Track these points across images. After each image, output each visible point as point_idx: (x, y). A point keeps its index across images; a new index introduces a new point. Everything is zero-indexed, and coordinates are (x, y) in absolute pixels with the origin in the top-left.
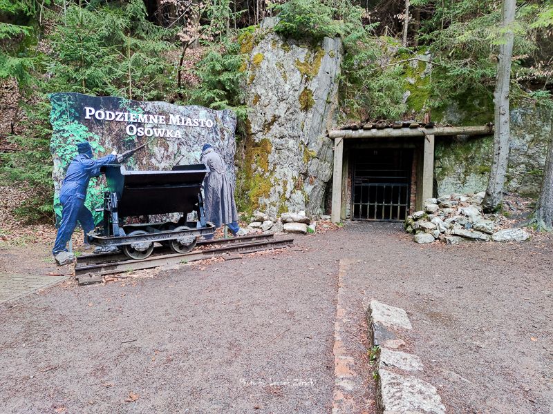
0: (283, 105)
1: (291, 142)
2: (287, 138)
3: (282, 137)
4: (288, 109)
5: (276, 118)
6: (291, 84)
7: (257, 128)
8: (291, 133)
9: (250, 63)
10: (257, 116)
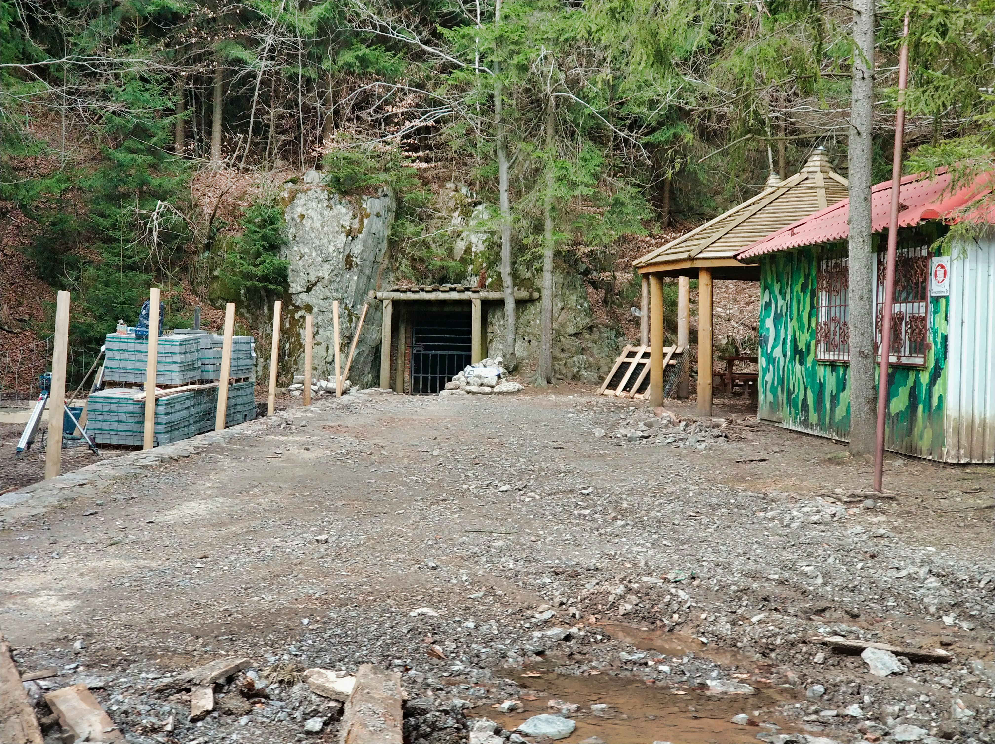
0: (327, 267)
2: (330, 300)
3: (325, 299)
4: (333, 270)
5: (319, 280)
6: (335, 246)
7: (299, 289)
8: (335, 294)
9: (293, 219)
10: (300, 276)
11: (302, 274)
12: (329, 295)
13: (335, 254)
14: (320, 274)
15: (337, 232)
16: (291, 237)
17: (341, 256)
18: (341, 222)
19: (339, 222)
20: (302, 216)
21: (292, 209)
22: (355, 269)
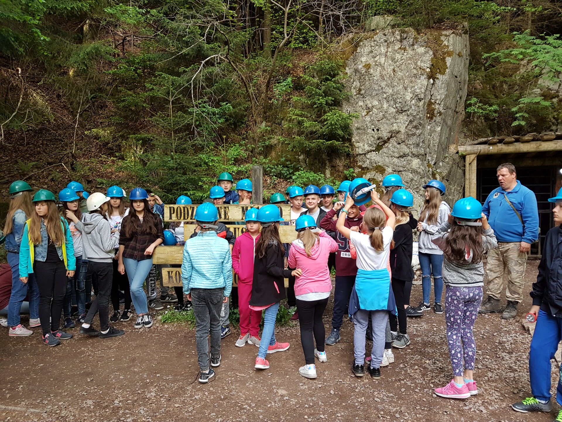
0: (403, 119)
1: (415, 163)
2: (409, 158)
3: (402, 157)
4: (411, 121)
5: (394, 134)
6: (413, 92)
7: (367, 148)
8: (415, 150)
9: (356, 71)
10: (368, 134)
11: (370, 131)
12: (407, 151)
13: (413, 102)
14: (395, 127)
15: (415, 76)
16: (354, 92)
17: (421, 103)
18: (419, 63)
19: (416, 64)
20: (368, 66)
21: (355, 60)
22: (438, 119)
